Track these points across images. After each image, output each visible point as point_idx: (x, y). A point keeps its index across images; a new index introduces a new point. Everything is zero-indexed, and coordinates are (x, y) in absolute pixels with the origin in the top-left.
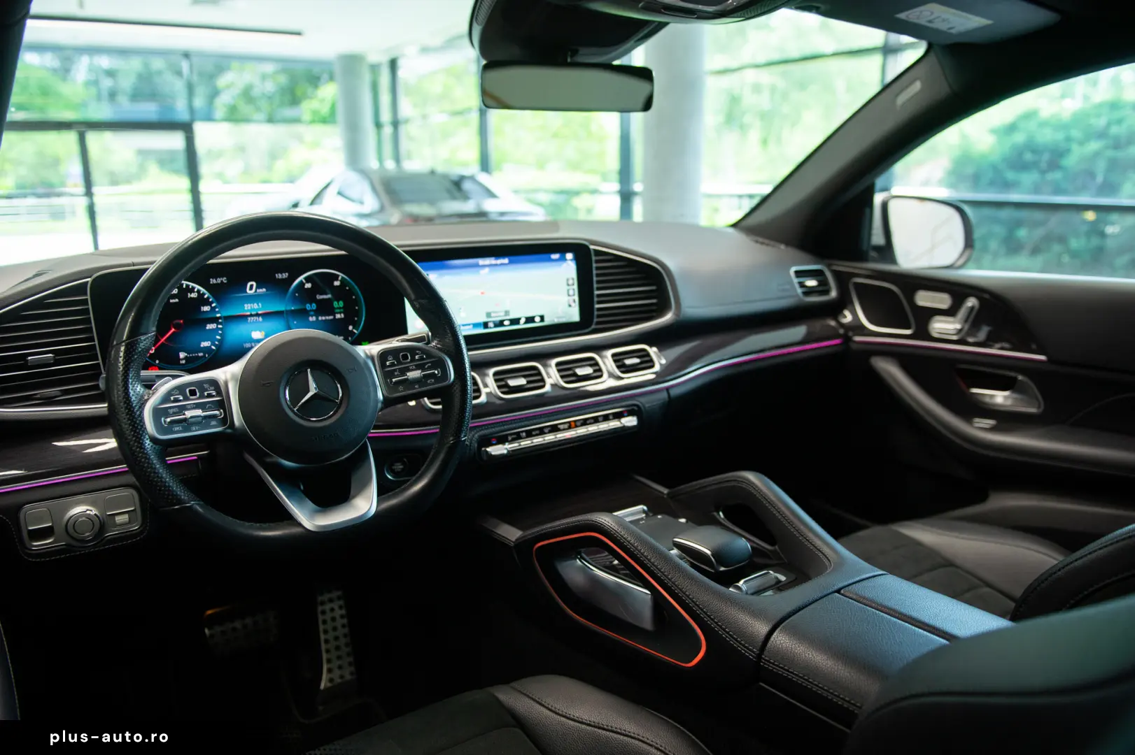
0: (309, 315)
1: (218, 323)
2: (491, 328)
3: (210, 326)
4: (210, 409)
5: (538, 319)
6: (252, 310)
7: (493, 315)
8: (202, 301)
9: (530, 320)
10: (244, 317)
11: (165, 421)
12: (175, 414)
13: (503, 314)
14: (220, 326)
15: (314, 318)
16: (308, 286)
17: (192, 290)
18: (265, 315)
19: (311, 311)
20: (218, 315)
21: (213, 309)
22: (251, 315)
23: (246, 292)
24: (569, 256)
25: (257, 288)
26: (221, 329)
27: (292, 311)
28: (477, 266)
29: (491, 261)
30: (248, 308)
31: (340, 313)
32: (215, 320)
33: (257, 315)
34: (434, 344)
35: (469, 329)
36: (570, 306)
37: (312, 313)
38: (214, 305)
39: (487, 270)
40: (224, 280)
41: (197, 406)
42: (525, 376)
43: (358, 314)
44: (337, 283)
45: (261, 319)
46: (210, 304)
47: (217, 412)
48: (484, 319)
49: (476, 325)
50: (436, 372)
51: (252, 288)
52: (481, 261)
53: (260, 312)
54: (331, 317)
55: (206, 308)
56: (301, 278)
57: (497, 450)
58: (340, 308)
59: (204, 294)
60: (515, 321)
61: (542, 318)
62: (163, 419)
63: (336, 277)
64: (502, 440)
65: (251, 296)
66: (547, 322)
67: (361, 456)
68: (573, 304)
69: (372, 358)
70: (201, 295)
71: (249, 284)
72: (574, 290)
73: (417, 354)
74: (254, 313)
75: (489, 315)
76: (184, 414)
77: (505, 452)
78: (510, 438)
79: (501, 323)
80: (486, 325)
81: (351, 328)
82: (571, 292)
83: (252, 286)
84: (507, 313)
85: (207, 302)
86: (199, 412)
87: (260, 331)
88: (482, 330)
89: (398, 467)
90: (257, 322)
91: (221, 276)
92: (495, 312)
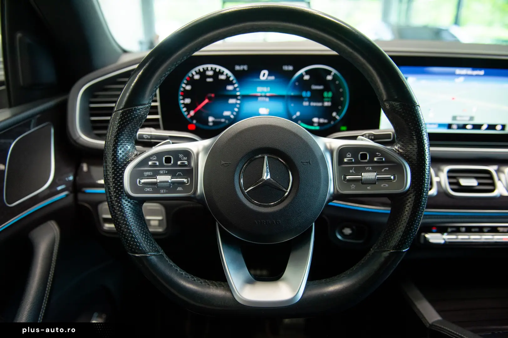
0: (304, 101)
1: (238, 99)
2: (454, 129)
3: (232, 101)
4: (179, 177)
5: (499, 127)
6: (263, 92)
7: (458, 118)
8: (228, 81)
9: (491, 126)
10: (255, 97)
11: (140, 182)
12: (149, 177)
13: (468, 118)
14: (239, 102)
15: (307, 104)
16: (307, 77)
17: (222, 73)
18: (271, 97)
19: (305, 97)
20: (238, 94)
21: (235, 88)
22: (261, 96)
23: (259, 77)
25: (268, 75)
26: (239, 104)
27: (291, 96)
28: (453, 74)
30: (260, 90)
31: (328, 101)
32: (235, 97)
33: (266, 96)
34: (397, 148)
35: (434, 128)
37: (306, 99)
38: (236, 85)
39: (461, 79)
40: (245, 67)
41: (169, 173)
42: (477, 178)
43: (342, 104)
44: (329, 78)
45: (267, 99)
46: (233, 84)
47: (185, 180)
48: (449, 121)
49: (441, 125)
50: (392, 177)
51: (264, 75)
52: (458, 71)
53: (268, 94)
54: (320, 104)
55: (230, 88)
56: (302, 71)
57: (435, 238)
58: (328, 98)
59: (230, 77)
60: (477, 127)
61: (504, 127)
62: (138, 180)
63: (329, 73)
64: (442, 230)
65: (263, 81)
67: (303, 240)
69: (331, 152)
70: (228, 78)
71: (263, 72)
73: (376, 156)
74: (263, 94)
75: (454, 118)
76: (156, 178)
77: (442, 242)
78: (449, 230)
79: (464, 127)
80: (450, 126)
81: (334, 114)
83: (264, 74)
84: (471, 118)
85: (231, 83)
86: (168, 178)
87: (266, 108)
88: (445, 131)
89: (347, 231)
90: (265, 102)
91: (244, 64)
92: (461, 116)
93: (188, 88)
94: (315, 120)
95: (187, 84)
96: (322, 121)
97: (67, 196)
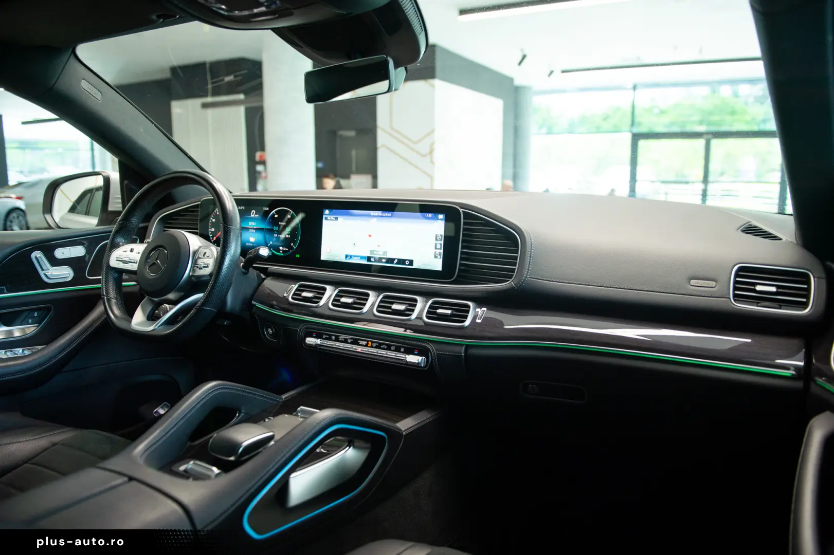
0: (274, 233)
2: (372, 262)
5: (407, 263)
6: (252, 225)
7: (375, 252)
9: (402, 261)
10: (248, 229)
13: (382, 253)
15: (276, 235)
16: (276, 216)
18: (257, 229)
19: (276, 230)
22: (251, 228)
23: (250, 215)
24: (441, 216)
25: (256, 214)
27: (268, 229)
28: (369, 216)
29: (379, 213)
31: (289, 234)
33: (253, 229)
35: (358, 259)
36: (436, 257)
37: (276, 232)
39: (375, 219)
40: (244, 208)
43: (296, 237)
44: (289, 216)
45: (254, 231)
48: (368, 254)
49: (362, 258)
51: (253, 213)
52: (372, 213)
53: (255, 227)
54: (284, 236)
56: (274, 211)
57: (310, 341)
58: (288, 231)
60: (390, 260)
61: (411, 262)
63: (289, 212)
64: (318, 336)
65: (253, 218)
66: (415, 266)
68: (439, 257)
71: (252, 211)
72: (441, 244)
74: (252, 227)
75: (372, 252)
78: (324, 337)
79: (380, 260)
80: (369, 259)
81: (292, 244)
82: (438, 246)
84: (385, 253)
87: (254, 237)
88: (365, 262)
89: (270, 331)
90: (253, 233)
91: (243, 206)
92: (376, 251)
93: (214, 220)
94: (281, 248)
95: (213, 218)
96: (285, 249)
97: (135, 285)
